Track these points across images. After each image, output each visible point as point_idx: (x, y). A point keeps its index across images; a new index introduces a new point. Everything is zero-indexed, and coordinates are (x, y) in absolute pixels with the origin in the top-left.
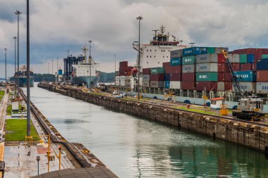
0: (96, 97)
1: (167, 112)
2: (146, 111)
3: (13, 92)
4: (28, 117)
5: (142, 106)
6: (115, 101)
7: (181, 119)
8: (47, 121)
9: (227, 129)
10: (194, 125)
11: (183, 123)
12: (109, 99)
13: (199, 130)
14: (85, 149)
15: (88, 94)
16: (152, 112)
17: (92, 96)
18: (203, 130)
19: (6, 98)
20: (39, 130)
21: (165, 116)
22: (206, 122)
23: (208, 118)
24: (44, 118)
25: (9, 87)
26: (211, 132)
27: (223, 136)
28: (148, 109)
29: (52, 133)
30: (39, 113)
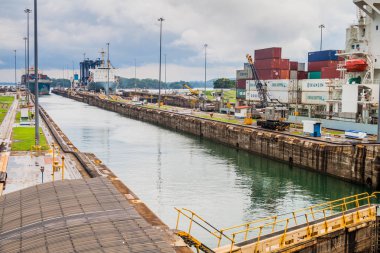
0: (115, 104)
1: (189, 121)
2: (166, 119)
3: (24, 98)
4: (36, 125)
5: (162, 114)
6: (135, 109)
7: (203, 128)
8: (58, 130)
9: (251, 139)
10: (217, 134)
11: (206, 132)
12: (127, 107)
13: (221, 139)
14: (96, 159)
15: (106, 101)
16: (173, 120)
17: (110, 103)
18: (225, 140)
19: (15, 104)
21: (187, 125)
22: (229, 131)
23: (231, 128)
24: (56, 126)
25: (19, 92)
26: (234, 142)
27: (247, 147)
28: (169, 117)
29: (64, 142)
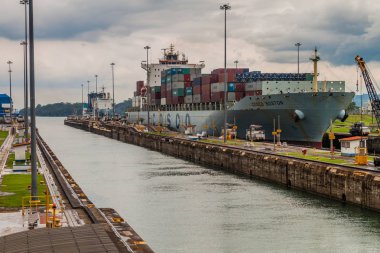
0: (158, 139)
1: (269, 161)
2: (235, 160)
3: (21, 133)
5: (229, 152)
6: (188, 145)
7: (290, 172)
9: (364, 187)
10: (312, 182)
12: (177, 143)
13: (319, 189)
15: (144, 135)
16: (245, 161)
17: (151, 137)
18: (325, 190)
20: (54, 190)
21: (266, 168)
22: (331, 176)
23: (334, 171)
25: (16, 125)
26: (338, 193)
27: (358, 199)
28: (239, 157)
30: (59, 164)
